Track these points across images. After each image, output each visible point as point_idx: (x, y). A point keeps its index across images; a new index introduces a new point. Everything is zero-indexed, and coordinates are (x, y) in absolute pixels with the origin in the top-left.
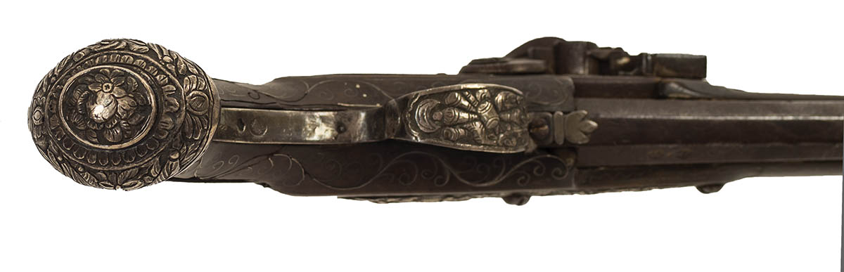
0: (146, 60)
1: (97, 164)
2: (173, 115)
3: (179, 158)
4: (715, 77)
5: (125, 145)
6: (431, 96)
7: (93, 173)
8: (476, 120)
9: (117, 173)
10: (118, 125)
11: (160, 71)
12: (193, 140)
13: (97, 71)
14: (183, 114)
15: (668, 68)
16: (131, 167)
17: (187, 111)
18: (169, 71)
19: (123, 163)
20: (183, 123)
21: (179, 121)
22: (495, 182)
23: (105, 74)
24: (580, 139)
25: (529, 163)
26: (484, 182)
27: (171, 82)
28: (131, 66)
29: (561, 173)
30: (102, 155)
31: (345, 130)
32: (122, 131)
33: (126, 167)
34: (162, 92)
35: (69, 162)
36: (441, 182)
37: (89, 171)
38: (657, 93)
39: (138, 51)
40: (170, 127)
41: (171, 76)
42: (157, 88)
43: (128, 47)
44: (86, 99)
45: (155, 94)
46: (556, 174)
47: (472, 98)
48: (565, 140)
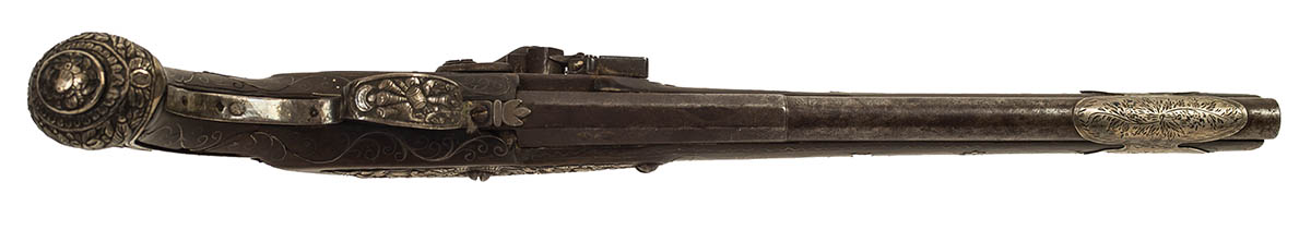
0: (104, 47)
1: (64, 127)
2: (119, 88)
3: (127, 121)
4: (655, 76)
5: (81, 110)
6: (367, 83)
7: (64, 134)
8: (406, 102)
9: (80, 133)
10: (75, 94)
11: (112, 54)
12: (136, 108)
13: (63, 55)
14: (127, 88)
15: (610, 68)
16: (89, 128)
17: (131, 85)
18: (120, 55)
19: (82, 126)
20: (127, 94)
21: (123, 93)
22: (446, 157)
23: (69, 57)
24: (515, 122)
25: (473, 142)
26: (437, 157)
27: (119, 62)
28: (90, 51)
29: (501, 150)
30: (67, 119)
31: (317, 114)
32: (78, 100)
33: (85, 129)
34: (111, 70)
35: (48, 127)
36: (400, 157)
37: (62, 133)
38: (592, 87)
39: (99, 40)
40: (115, 97)
41: (120, 59)
42: (106, 67)
43: (93, 38)
44: (52, 76)
45: (105, 72)
46: (498, 151)
47: (402, 84)
48: (503, 124)
